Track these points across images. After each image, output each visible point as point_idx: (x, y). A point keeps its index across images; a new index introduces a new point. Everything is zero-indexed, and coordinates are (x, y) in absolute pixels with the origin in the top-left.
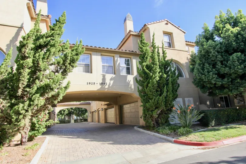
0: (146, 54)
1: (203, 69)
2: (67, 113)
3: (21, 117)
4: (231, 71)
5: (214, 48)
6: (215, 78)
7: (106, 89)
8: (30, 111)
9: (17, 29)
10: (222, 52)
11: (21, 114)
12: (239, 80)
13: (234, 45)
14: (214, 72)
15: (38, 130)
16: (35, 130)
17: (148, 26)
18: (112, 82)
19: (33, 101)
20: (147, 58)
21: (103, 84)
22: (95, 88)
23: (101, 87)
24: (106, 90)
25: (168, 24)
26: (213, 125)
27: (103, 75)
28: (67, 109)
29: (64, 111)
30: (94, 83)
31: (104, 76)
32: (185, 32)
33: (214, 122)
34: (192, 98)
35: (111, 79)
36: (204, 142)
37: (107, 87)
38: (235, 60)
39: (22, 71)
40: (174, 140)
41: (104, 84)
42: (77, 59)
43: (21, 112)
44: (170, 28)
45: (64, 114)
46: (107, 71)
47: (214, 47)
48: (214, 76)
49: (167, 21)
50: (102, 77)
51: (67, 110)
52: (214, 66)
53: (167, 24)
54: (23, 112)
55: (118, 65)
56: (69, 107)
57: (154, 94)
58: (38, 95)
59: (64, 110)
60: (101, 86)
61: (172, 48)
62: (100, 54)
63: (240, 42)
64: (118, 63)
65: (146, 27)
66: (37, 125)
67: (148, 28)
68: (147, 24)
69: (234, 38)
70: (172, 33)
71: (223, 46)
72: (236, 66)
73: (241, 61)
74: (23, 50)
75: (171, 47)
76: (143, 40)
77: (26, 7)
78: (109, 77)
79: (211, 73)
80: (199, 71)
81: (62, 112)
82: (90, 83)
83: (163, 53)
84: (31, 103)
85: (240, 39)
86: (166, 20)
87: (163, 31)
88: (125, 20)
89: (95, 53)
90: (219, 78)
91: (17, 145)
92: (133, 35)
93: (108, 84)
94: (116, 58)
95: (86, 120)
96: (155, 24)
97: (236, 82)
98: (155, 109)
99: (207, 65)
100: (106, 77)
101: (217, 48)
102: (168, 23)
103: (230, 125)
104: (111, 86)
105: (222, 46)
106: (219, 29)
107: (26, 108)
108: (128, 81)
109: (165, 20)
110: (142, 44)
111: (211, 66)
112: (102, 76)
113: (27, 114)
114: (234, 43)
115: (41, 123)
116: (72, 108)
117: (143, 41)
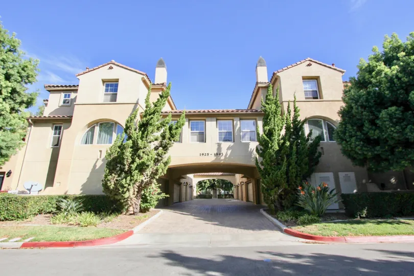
0: (269, 115)
1: (344, 133)
2: (209, 185)
3: (125, 189)
4: (383, 135)
5: (357, 102)
6: (358, 145)
7: (222, 160)
8: (132, 185)
9: (134, 105)
10: (370, 107)
11: (125, 187)
12: (400, 149)
13: (388, 94)
14: (358, 137)
15: (149, 203)
16: (147, 203)
17: (278, 74)
18: (229, 152)
19: (133, 176)
20: (270, 120)
21: (218, 154)
22: (210, 159)
23: (216, 159)
24: (222, 162)
25: (311, 65)
26: (364, 215)
27: (218, 143)
28: (208, 180)
29: (205, 183)
30: (208, 154)
31: (219, 145)
32: (343, 71)
33: (365, 212)
34: (353, 173)
35: (228, 149)
36: (318, 236)
37: (223, 158)
38: (385, 119)
39: (124, 151)
40: (285, 228)
41: (220, 154)
42: (176, 133)
43: (125, 185)
44: (315, 70)
45: (205, 186)
46: (224, 138)
47: (356, 99)
48: (357, 143)
49: (311, 61)
50: (216, 147)
51: (208, 182)
52: (360, 127)
53: (309, 65)
54: (126, 185)
55: (238, 130)
56: (211, 178)
57: (274, 169)
58: (137, 171)
59: (205, 181)
60: (215, 157)
61: (320, 99)
62: (215, 119)
63: (398, 90)
64: (237, 128)
65: (276, 76)
66: (148, 198)
67: (278, 76)
68: (275, 72)
69: (388, 85)
70: (319, 77)
71: (372, 97)
72: (388, 128)
73: (395, 120)
74: (128, 131)
75: (317, 98)
76: (269, 95)
77: (141, 81)
78: (225, 145)
79: (354, 138)
80: (340, 136)
81: (203, 184)
82: (203, 154)
83: (295, 111)
84: (132, 178)
85: (397, 85)
86: (309, 59)
87: (303, 77)
88: (257, 67)
89: (210, 119)
90: (368, 146)
91: (131, 214)
92: (262, 87)
93: (224, 154)
94: (235, 122)
95: (232, 196)
96: (290, 69)
97: (398, 152)
98: (275, 187)
99: (349, 126)
100: (222, 146)
101: (360, 101)
102: (311, 63)
103: (397, 218)
104: (228, 156)
105: (369, 97)
106: (371, 69)
107: (128, 182)
108: (251, 149)
109: (307, 60)
110: (267, 101)
111: (355, 128)
112: (217, 145)
113: (129, 187)
114: (387, 92)
115: (152, 196)
116: (214, 180)
117: (269, 97)
